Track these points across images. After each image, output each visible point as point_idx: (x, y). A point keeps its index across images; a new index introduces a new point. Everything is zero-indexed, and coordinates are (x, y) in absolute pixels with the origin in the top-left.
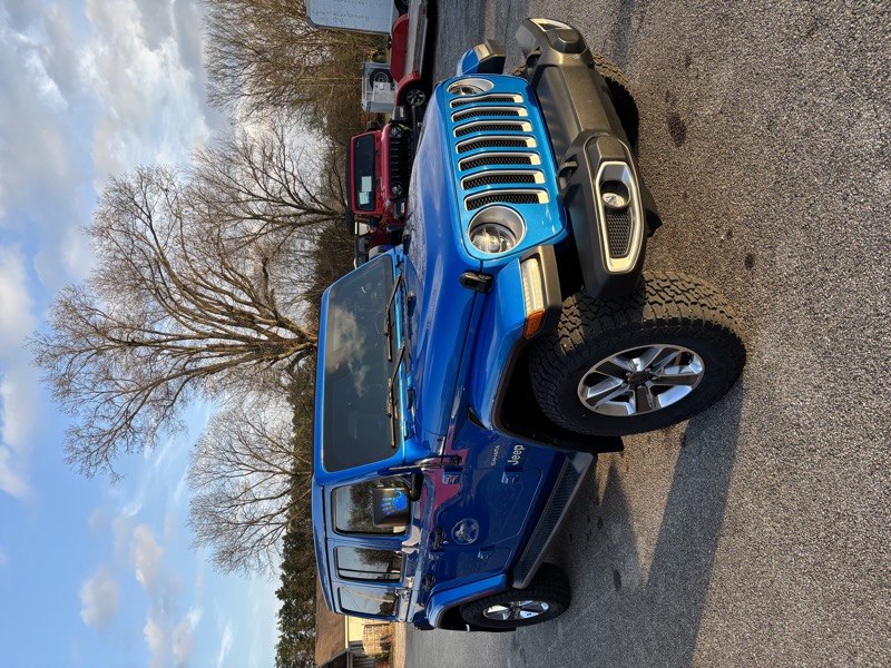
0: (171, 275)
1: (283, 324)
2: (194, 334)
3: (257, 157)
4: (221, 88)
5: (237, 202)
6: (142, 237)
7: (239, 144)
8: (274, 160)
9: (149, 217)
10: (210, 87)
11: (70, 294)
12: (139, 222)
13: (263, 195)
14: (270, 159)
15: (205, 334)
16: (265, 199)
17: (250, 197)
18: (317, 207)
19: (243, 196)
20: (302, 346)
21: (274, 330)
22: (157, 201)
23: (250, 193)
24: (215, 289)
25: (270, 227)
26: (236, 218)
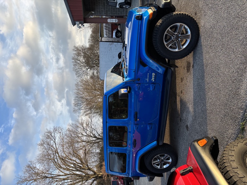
0: (59, 157)
1: (89, 169)
2: (63, 174)
3: (85, 125)
4: (76, 108)
5: (78, 137)
6: (52, 146)
7: (80, 121)
8: (89, 126)
9: (55, 140)
10: (74, 108)
11: (30, 163)
12: (52, 141)
13: (86, 134)
14: (88, 125)
15: (67, 174)
16: (86, 136)
17: (82, 135)
18: (100, 137)
19: (80, 135)
20: (95, 176)
21: (87, 171)
22: (57, 136)
23: (82, 134)
24: (71, 160)
25: (87, 144)
26: (78, 142)
